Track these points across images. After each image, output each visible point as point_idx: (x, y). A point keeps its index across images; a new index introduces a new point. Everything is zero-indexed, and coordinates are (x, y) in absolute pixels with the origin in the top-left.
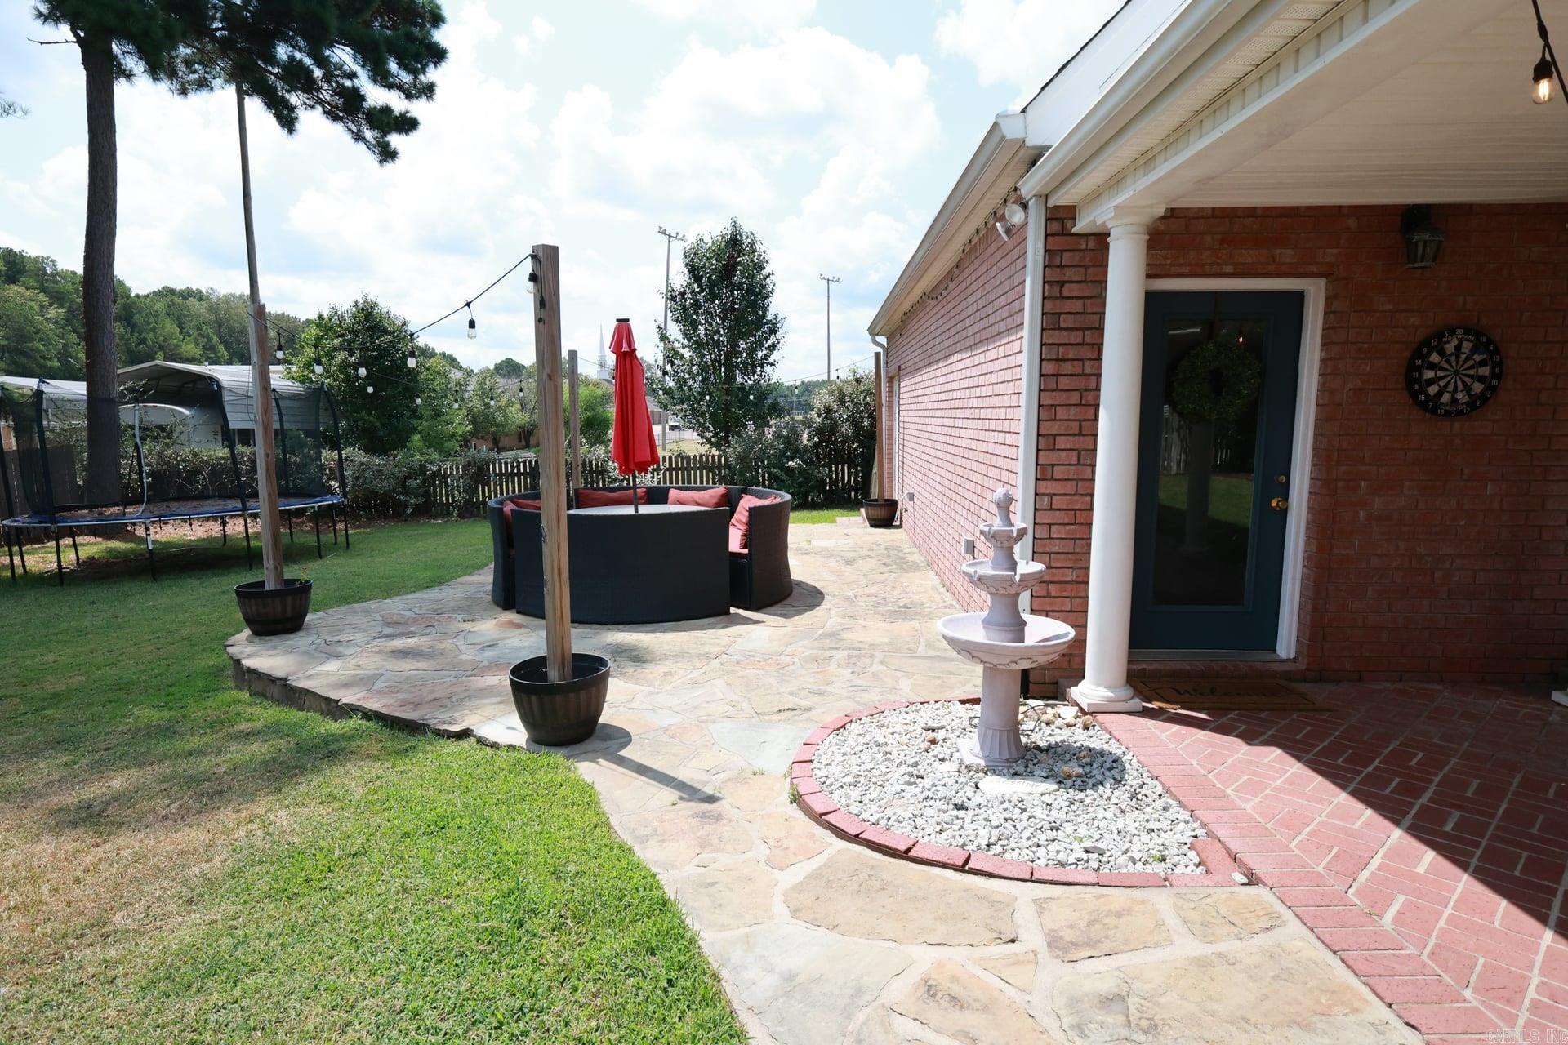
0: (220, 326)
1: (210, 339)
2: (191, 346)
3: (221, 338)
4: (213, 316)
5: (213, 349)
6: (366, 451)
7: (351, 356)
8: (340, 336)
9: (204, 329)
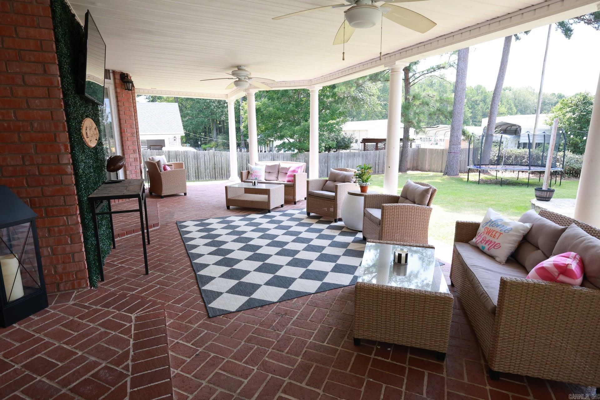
0: (516, 99)
1: (511, 105)
2: (504, 108)
3: (515, 104)
4: (513, 96)
5: (511, 109)
6: (573, 153)
7: (573, 115)
8: (570, 107)
9: (509, 101)
